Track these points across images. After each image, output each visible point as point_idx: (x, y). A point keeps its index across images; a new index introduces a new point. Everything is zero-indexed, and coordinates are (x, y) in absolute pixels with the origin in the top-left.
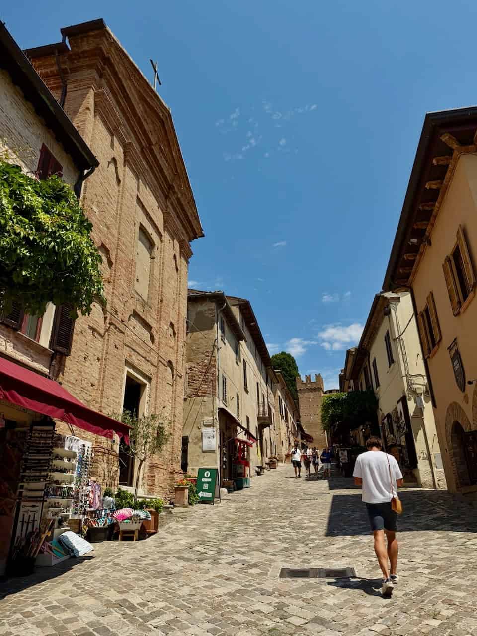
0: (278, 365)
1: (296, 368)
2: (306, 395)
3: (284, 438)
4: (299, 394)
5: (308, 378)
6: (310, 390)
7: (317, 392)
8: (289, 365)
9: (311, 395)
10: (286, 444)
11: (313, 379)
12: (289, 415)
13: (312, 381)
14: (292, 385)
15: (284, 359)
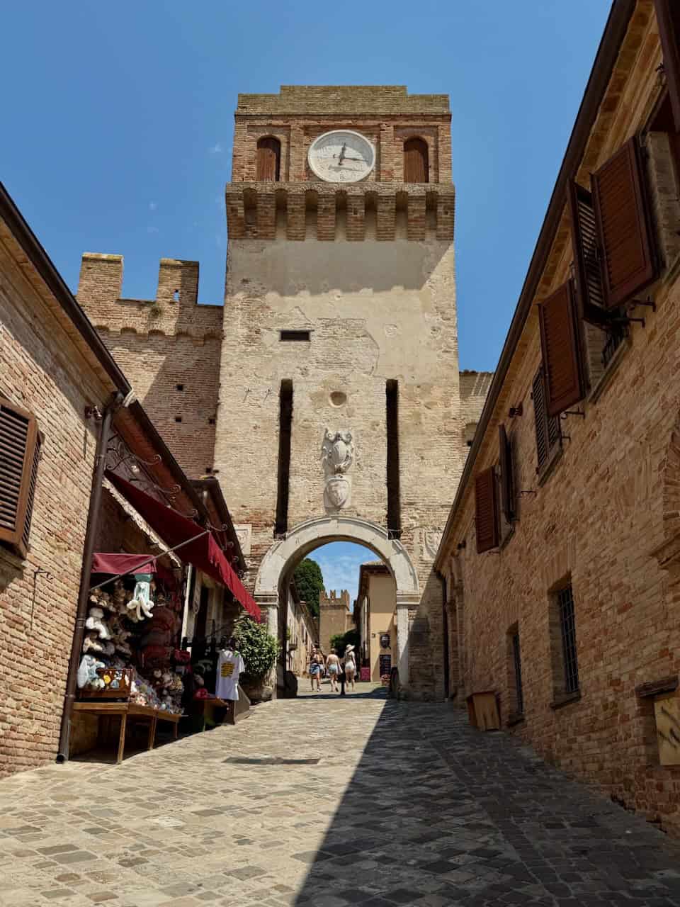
0: (301, 574)
1: (321, 579)
2: (329, 612)
3: (303, 659)
4: (321, 611)
5: (333, 593)
6: (334, 607)
7: (341, 611)
8: (314, 575)
9: (334, 612)
10: (304, 663)
11: (338, 596)
12: (309, 638)
13: (337, 597)
14: (315, 599)
15: (308, 567)
